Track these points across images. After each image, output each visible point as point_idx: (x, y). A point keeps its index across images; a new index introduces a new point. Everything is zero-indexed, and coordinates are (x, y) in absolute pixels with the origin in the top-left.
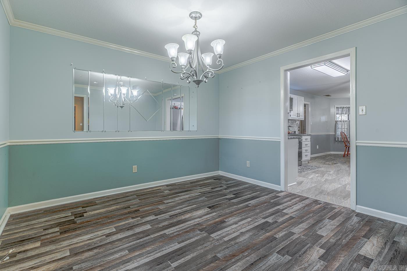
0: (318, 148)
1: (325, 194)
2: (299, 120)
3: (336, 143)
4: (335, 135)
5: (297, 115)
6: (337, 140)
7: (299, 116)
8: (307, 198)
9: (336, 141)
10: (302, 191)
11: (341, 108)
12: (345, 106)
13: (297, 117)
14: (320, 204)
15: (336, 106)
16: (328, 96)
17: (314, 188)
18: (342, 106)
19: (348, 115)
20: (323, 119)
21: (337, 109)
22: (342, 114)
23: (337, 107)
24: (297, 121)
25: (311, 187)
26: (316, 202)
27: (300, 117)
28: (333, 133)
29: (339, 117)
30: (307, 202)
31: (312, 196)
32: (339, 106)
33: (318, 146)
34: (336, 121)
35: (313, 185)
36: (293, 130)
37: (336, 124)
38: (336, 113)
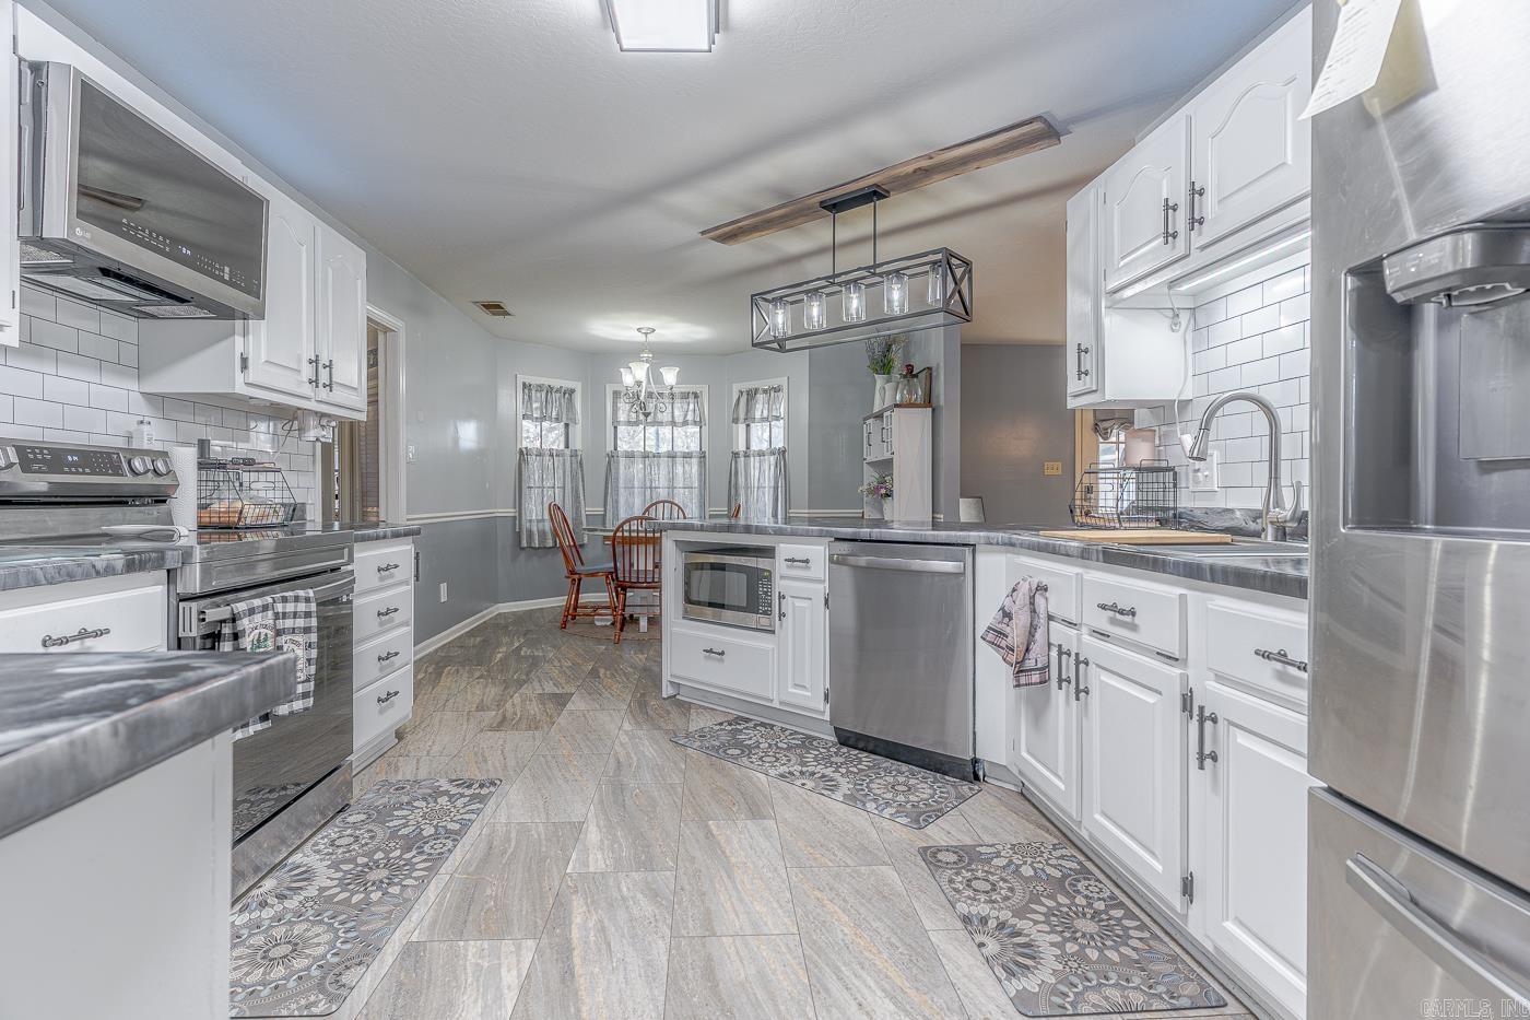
0: (444, 598)
2: (329, 416)
3: (522, 556)
4: (516, 520)
5: (307, 371)
6: (524, 544)
7: (324, 377)
9: (523, 549)
11: (540, 388)
12: (556, 383)
13: (307, 390)
15: (521, 379)
16: (494, 308)
18: (546, 381)
19: (567, 425)
20: (468, 434)
21: (526, 391)
22: (543, 418)
23: (524, 384)
24: (312, 422)
27: (338, 395)
28: (510, 512)
29: (531, 434)
32: (534, 380)
33: (444, 587)
34: (521, 452)
36: (276, 497)
37: (520, 464)
38: (520, 417)
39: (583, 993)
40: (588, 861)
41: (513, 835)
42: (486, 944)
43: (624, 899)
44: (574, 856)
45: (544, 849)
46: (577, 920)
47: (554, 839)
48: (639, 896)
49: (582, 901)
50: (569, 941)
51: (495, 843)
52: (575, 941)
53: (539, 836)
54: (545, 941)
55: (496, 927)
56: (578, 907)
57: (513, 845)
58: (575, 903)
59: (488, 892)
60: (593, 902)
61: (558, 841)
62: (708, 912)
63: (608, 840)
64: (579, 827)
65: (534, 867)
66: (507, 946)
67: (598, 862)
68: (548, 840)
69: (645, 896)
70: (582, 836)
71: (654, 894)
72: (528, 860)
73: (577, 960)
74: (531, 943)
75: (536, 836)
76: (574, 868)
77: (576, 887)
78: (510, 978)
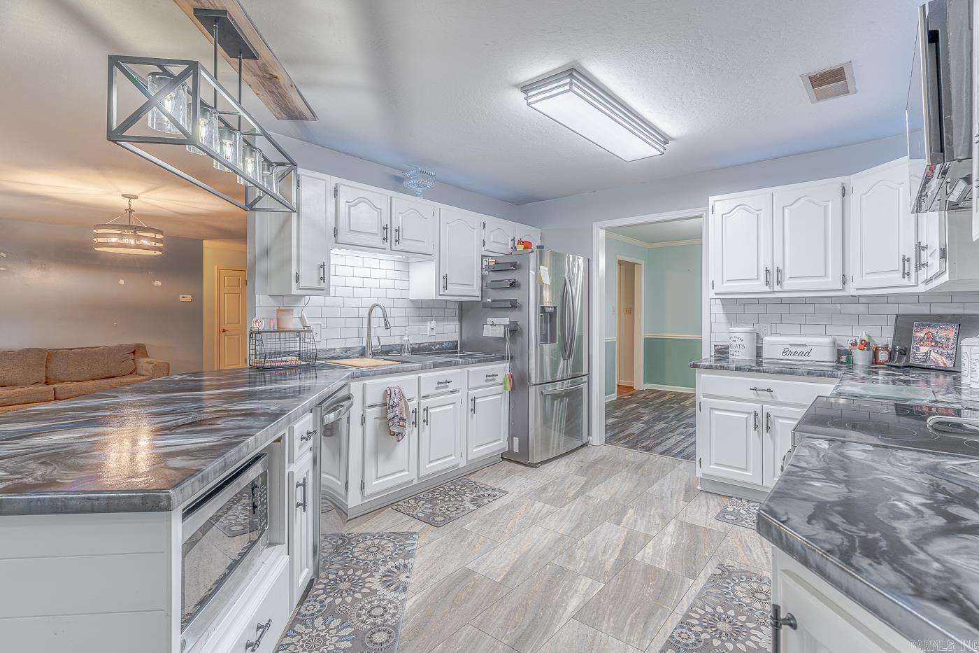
1: (633, 463)
8: (662, 453)
10: (674, 467)
14: (643, 447)
17: (653, 476)
25: (661, 481)
26: (648, 449)
30: (661, 448)
31: (656, 458)
35: (656, 487)
39: (624, 537)
40: (590, 586)
41: (627, 628)
42: (657, 566)
43: (586, 560)
44: (596, 592)
45: (611, 606)
46: (612, 560)
47: (600, 612)
48: (578, 559)
49: (606, 567)
50: (620, 554)
51: (642, 627)
52: (618, 553)
53: (609, 619)
54: (631, 557)
55: (650, 572)
56: (609, 566)
57: (629, 621)
58: (609, 567)
59: (652, 590)
60: (601, 564)
61: (598, 609)
62: (556, 542)
63: (568, 596)
64: (579, 615)
65: (622, 595)
66: (648, 562)
67: (584, 584)
68: (604, 613)
69: (575, 558)
70: (582, 605)
71: (571, 557)
72: (624, 602)
73: (621, 546)
74: (637, 559)
75: (611, 620)
76: (599, 585)
77: (604, 575)
78: (649, 550)
